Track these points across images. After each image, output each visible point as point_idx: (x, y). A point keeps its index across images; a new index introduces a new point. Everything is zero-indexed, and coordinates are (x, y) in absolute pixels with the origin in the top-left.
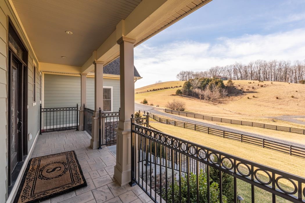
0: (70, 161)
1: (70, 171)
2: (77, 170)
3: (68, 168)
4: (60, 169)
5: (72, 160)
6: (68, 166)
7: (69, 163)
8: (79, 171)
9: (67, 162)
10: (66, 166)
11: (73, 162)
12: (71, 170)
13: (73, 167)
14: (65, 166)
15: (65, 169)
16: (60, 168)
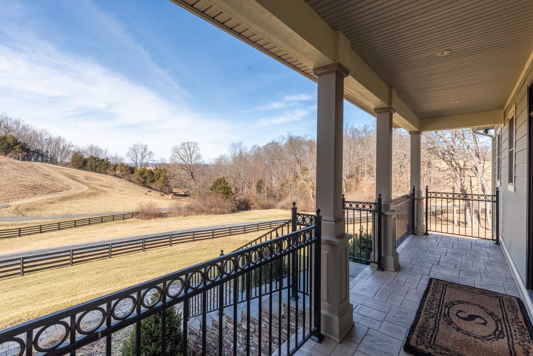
0: (434, 319)
1: (442, 300)
2: (432, 296)
3: (444, 305)
4: (459, 314)
5: (427, 319)
6: (442, 309)
7: (437, 315)
8: (429, 293)
9: (439, 320)
10: (446, 313)
11: (430, 313)
12: (440, 301)
13: (435, 303)
14: (448, 313)
15: (449, 308)
16: (457, 315)
